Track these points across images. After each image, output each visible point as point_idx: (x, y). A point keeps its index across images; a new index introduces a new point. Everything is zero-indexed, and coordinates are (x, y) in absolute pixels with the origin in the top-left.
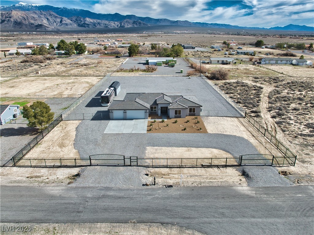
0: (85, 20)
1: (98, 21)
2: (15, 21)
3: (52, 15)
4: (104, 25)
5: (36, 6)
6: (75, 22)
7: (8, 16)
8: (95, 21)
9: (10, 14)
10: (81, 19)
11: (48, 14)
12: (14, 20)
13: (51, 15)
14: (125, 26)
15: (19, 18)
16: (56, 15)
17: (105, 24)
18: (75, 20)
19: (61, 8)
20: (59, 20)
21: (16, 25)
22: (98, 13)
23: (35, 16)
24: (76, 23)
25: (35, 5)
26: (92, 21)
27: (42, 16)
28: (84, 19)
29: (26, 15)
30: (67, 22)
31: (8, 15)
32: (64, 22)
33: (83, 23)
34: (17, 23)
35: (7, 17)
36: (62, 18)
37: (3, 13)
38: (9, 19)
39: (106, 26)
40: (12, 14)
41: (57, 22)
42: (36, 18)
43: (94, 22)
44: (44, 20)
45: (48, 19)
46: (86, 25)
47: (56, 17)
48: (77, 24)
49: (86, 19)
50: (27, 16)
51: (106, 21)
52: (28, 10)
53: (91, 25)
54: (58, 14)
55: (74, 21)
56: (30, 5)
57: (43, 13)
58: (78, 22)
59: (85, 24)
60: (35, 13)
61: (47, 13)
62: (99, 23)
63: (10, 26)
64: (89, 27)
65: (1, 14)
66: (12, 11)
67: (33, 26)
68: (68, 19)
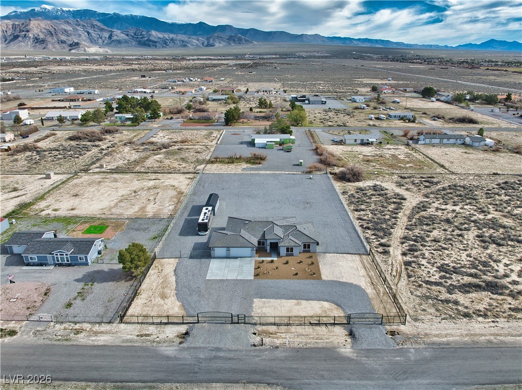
0: (149, 34)
1: (171, 36)
2: (36, 37)
3: (95, 26)
4: (181, 42)
5: (70, 11)
6: (133, 37)
7: (24, 29)
8: (166, 36)
9: (27, 25)
10: (143, 33)
11: (89, 25)
12: (34, 35)
13: (93, 26)
14: (216, 44)
15: (41, 32)
16: (103, 27)
17: (183, 41)
18: (133, 34)
19: (109, 14)
20: (107, 35)
21: (37, 44)
22: (170, 22)
23: (69, 28)
24: (134, 39)
25: (67, 9)
26: (160, 35)
27: (79, 28)
28: (148, 32)
29: (53, 26)
30: (121, 38)
31: (23, 26)
32: (115, 38)
33: (146, 39)
34: (39, 40)
35: (23, 31)
36: (112, 31)
37: (17, 23)
38: (26, 34)
39: (184, 43)
40: (31, 25)
41: (103, 38)
42: (70, 32)
43: (164, 37)
44: (83, 34)
45: (88, 33)
46: (151, 43)
47: (102, 30)
48: (136, 41)
49: (151, 33)
50: (55, 29)
51: (184, 36)
52: (56, 18)
53: (159, 42)
54: (105, 25)
55: (131, 36)
56: (59, 9)
57: (82, 23)
58: (137, 38)
59: (149, 40)
60: (68, 23)
61: (87, 23)
62: (172, 40)
63: (27, 45)
64: (156, 46)
65: (13, 25)
66: (30, 20)
67: (64, 45)
68: (122, 33)
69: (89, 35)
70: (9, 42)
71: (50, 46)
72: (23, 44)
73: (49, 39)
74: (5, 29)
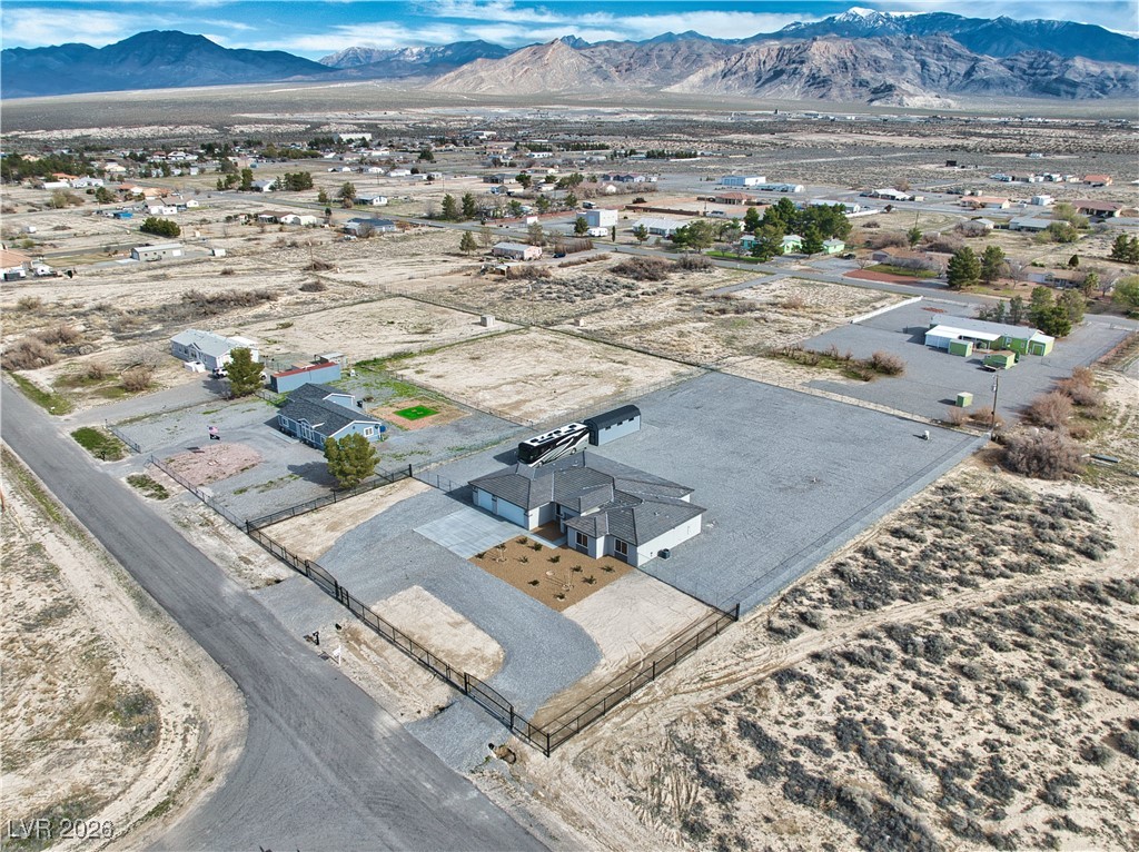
0: (1067, 65)
1: (1125, 69)
2: (813, 74)
3: (944, 50)
5: (903, 18)
6: (1024, 72)
7: (797, 59)
8: (1110, 70)
9: (805, 50)
10: (1051, 63)
11: (930, 48)
13: (939, 49)
15: (827, 63)
16: (959, 50)
18: (1025, 66)
19: (988, 20)
20: (962, 67)
21: (812, 87)
23: (885, 54)
24: (1026, 77)
25: (898, 14)
26: (1094, 68)
27: (906, 54)
28: (1065, 60)
29: (855, 51)
30: (993, 76)
31: (797, 53)
32: (979, 75)
33: (1054, 77)
34: (818, 80)
35: (794, 62)
36: (977, 59)
40: (812, 49)
41: (953, 76)
42: (883, 63)
43: (1103, 72)
44: (911, 67)
45: (924, 64)
46: (1063, 87)
47: (955, 57)
48: (1028, 82)
49: (1070, 63)
50: (856, 57)
53: (1086, 86)
54: (967, 45)
55: (1020, 69)
56: (883, 14)
57: (916, 43)
58: (1034, 74)
59: (1060, 80)
60: (888, 44)
61: (927, 43)
62: (1123, 80)
63: (793, 90)
64: (1073, 95)
65: (780, 50)
66: (815, 40)
67: (863, 90)
68: (1001, 63)
69: (923, 68)
70: (764, 83)
71: (835, 92)
72: (785, 86)
73: (839, 78)
74: (763, 58)
